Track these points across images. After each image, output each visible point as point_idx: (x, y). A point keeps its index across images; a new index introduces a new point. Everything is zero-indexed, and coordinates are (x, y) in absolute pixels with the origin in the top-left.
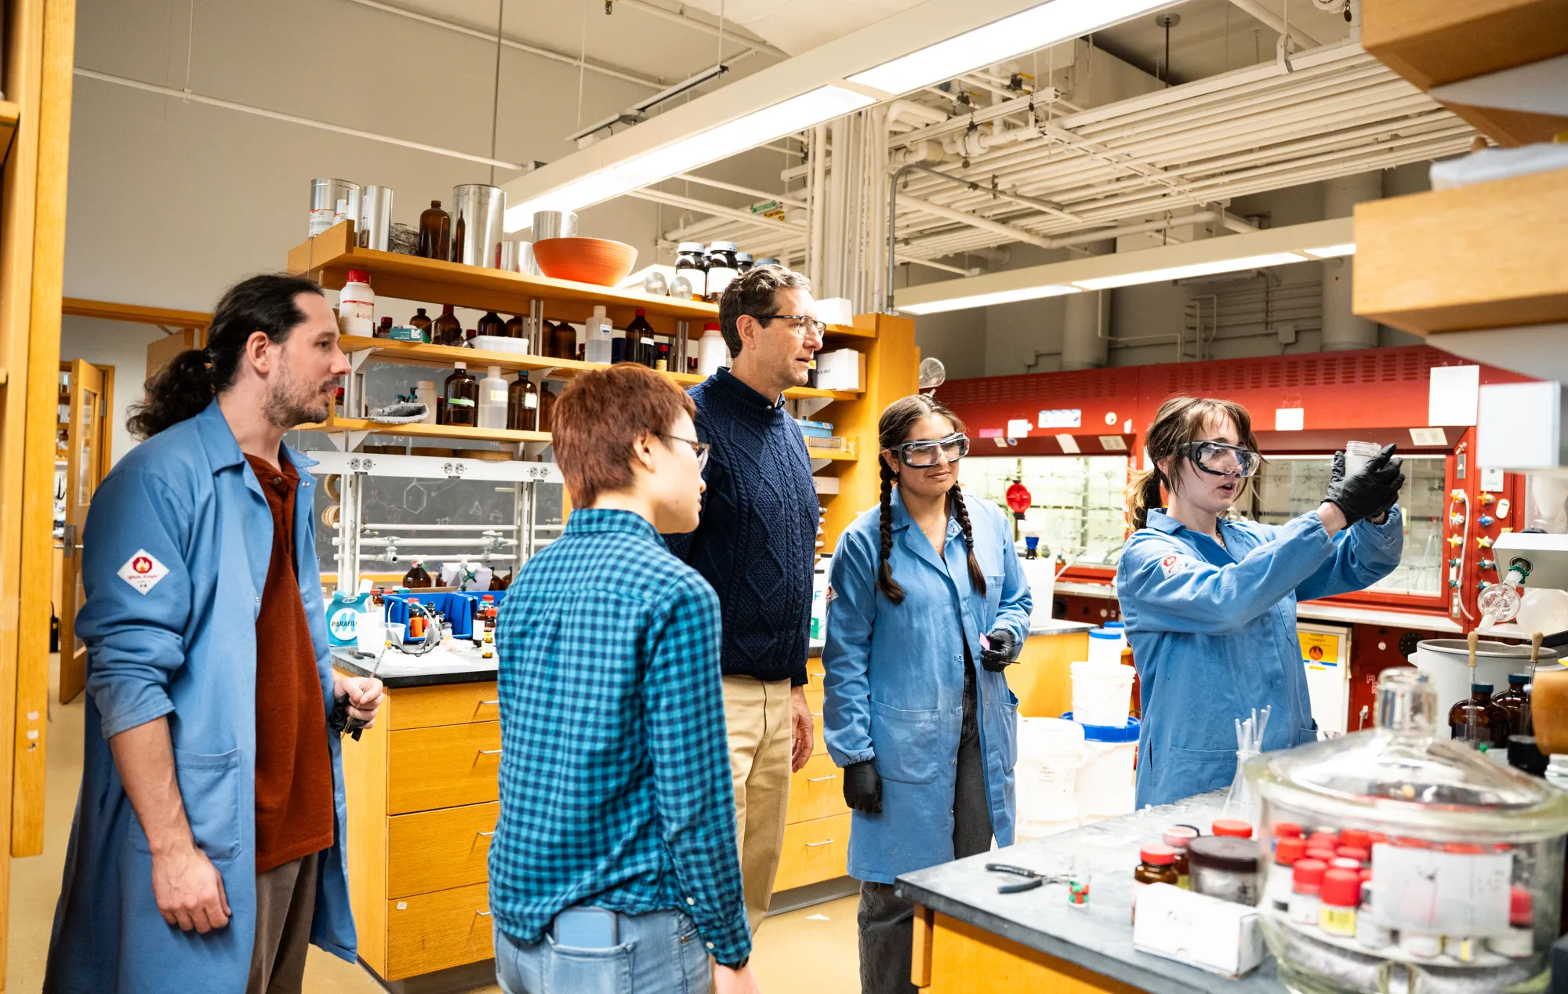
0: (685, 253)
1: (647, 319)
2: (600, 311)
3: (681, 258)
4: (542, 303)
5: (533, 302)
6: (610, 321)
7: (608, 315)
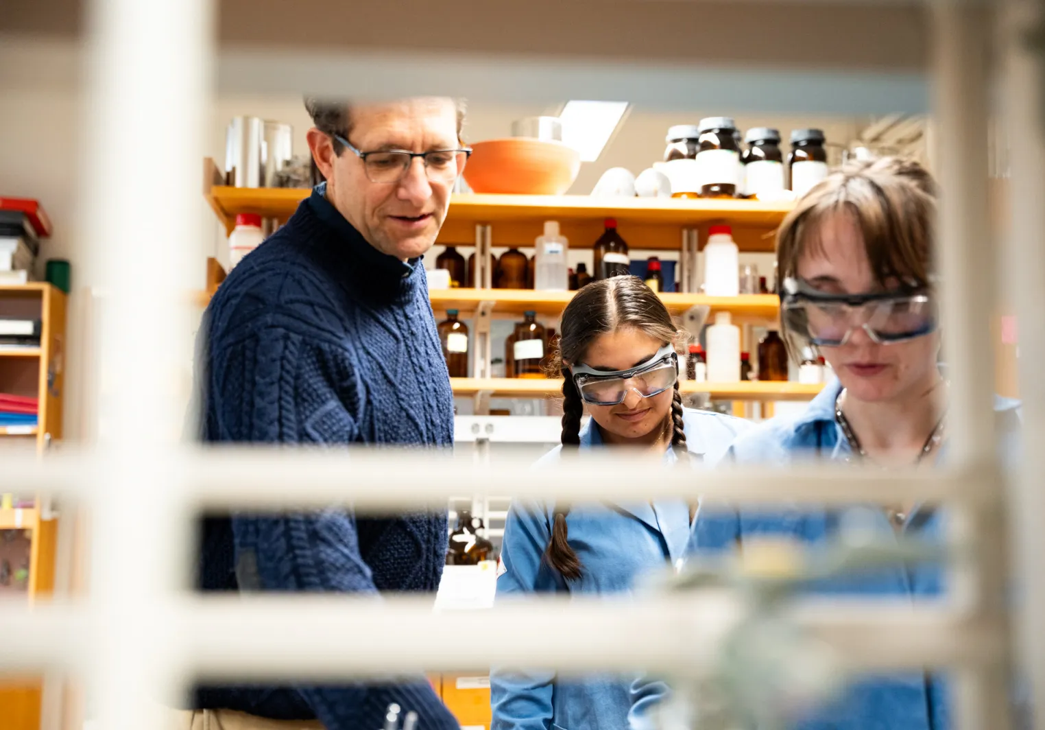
0: (676, 141)
1: (621, 231)
2: (551, 227)
3: (671, 147)
4: (489, 229)
5: (479, 229)
6: (564, 239)
7: (563, 232)
